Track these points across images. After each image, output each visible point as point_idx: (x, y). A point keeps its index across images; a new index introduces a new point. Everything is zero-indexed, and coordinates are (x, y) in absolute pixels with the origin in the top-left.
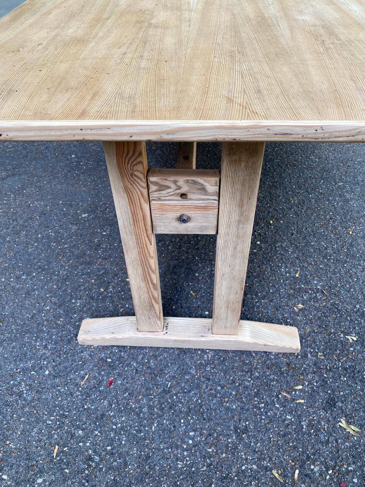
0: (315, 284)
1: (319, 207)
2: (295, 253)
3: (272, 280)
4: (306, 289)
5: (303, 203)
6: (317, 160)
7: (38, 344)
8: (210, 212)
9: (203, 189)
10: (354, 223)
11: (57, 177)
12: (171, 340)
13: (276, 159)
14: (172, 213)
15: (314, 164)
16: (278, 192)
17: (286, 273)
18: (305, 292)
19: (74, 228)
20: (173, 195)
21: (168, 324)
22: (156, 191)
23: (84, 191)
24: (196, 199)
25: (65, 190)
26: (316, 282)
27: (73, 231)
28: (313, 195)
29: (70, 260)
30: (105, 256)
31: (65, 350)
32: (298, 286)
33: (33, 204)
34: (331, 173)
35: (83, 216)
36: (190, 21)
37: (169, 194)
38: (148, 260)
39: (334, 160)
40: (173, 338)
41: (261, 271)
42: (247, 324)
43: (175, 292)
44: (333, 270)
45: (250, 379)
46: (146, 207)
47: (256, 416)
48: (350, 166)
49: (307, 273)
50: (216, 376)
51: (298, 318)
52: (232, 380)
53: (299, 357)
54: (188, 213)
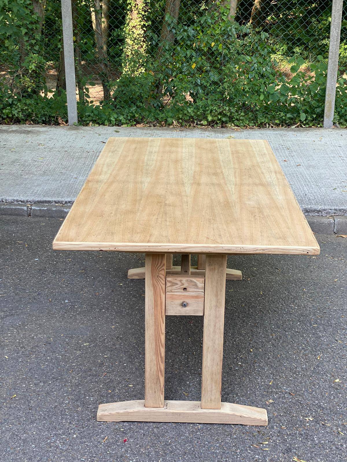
0: (284, 389)
1: (294, 341)
2: (270, 370)
3: (250, 386)
4: (276, 392)
5: (280, 338)
6: (296, 308)
7: (64, 421)
8: (200, 300)
9: (196, 285)
10: (323, 352)
11: (55, 317)
12: (170, 413)
13: (259, 306)
14: (178, 300)
15: (293, 311)
16: (259, 331)
17: (262, 382)
18: (276, 393)
19: (78, 353)
20: (179, 289)
21: (167, 404)
22: (170, 286)
23: (82, 328)
24: (191, 291)
25: (64, 327)
26: (285, 388)
27: (78, 355)
28: (290, 333)
29: (79, 374)
30: (109, 371)
31: (86, 425)
32: (270, 390)
33: (36, 336)
34: (307, 318)
35: (85, 344)
36: (187, 203)
37: (177, 288)
38: (160, 336)
39: (312, 308)
40: (172, 411)
41: (241, 381)
42: (227, 405)
43: (171, 393)
44: (300, 381)
45: (229, 439)
46: (163, 296)
47: (234, 456)
48: (326, 313)
49: (278, 383)
50: (204, 437)
51: (269, 408)
52: (217, 439)
53: (268, 428)
54: (187, 301)
